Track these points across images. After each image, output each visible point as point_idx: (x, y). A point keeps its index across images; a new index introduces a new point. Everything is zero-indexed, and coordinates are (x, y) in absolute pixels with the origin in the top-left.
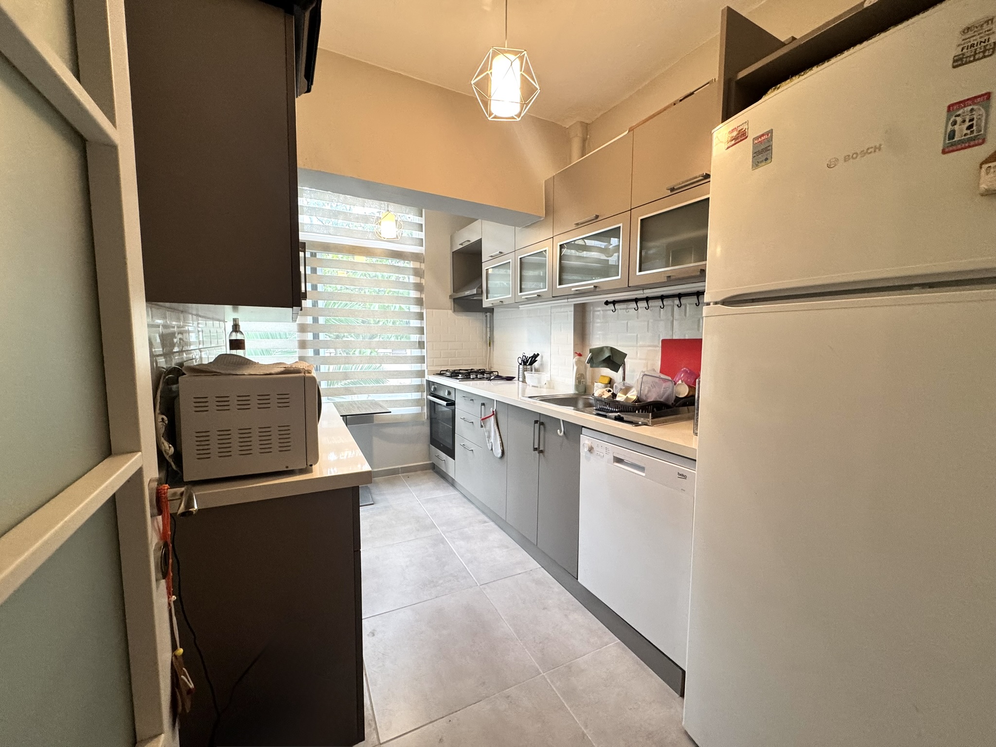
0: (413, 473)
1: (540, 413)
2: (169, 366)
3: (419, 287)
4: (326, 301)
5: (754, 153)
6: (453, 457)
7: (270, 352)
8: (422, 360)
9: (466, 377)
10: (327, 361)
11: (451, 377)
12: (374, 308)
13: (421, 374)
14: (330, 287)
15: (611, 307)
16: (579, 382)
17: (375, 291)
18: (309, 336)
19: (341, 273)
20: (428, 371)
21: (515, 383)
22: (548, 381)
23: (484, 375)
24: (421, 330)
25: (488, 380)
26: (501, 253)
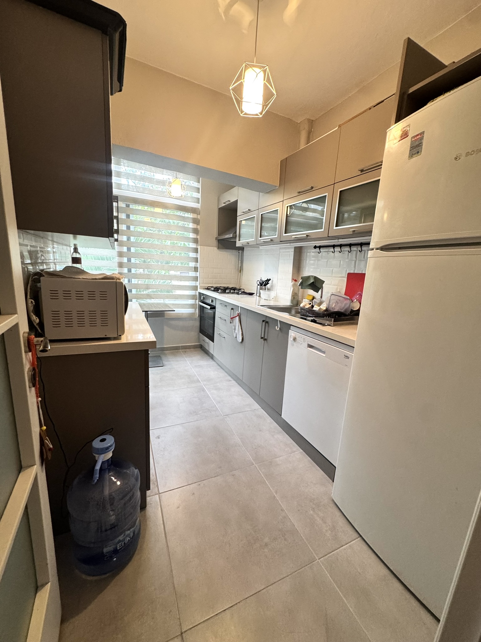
0: (188, 350)
1: (266, 316)
2: (35, 271)
3: (196, 231)
4: (136, 237)
5: (411, 147)
6: (213, 341)
7: (101, 269)
8: (196, 279)
9: (223, 291)
10: (136, 276)
11: (214, 291)
12: (167, 244)
13: (195, 288)
14: (139, 228)
15: (318, 250)
16: (294, 298)
17: (168, 233)
18: (125, 260)
19: (146, 219)
20: (200, 286)
21: (254, 297)
22: (274, 296)
23: (235, 291)
24: (196, 260)
25: (237, 294)
26: (249, 210)
